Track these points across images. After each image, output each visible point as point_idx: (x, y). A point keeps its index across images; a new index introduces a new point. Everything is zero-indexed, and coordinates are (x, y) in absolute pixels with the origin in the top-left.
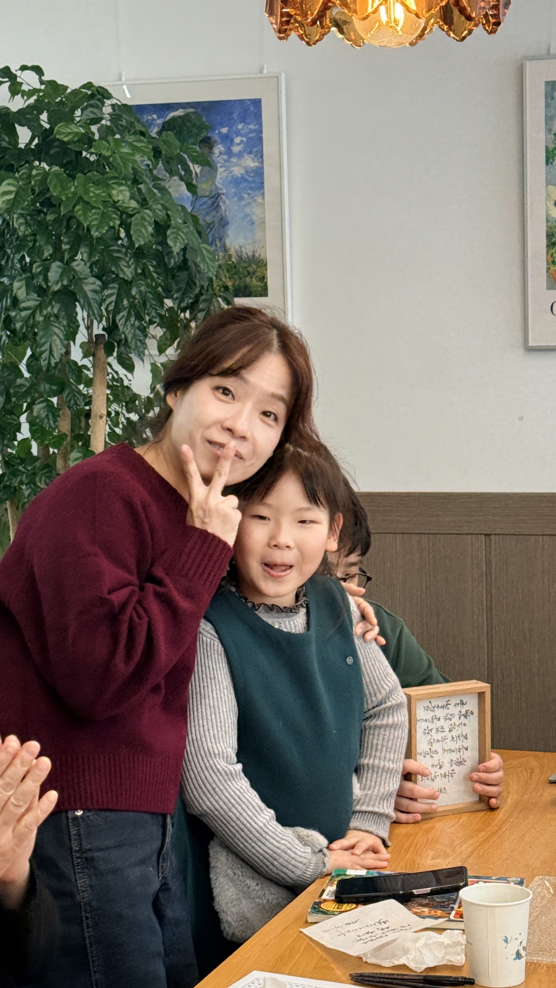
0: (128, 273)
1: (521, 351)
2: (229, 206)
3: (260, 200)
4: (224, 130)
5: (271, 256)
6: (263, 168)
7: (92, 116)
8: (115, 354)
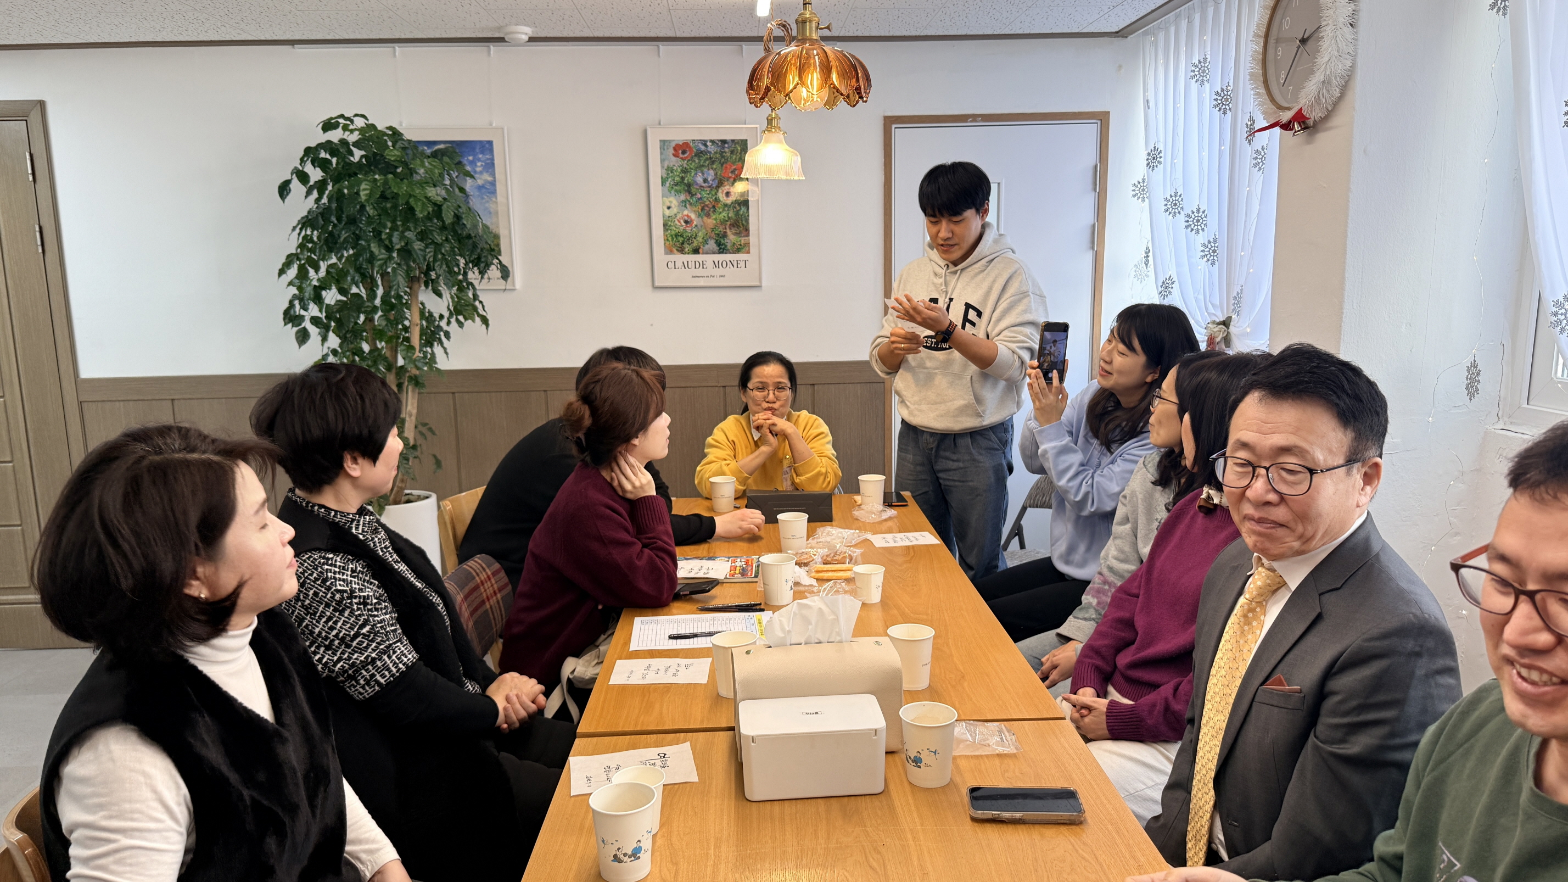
0: (439, 239)
1: (650, 288)
2: (475, 203)
3: (494, 199)
4: (471, 158)
5: (503, 232)
6: (495, 181)
7: (402, 146)
8: (430, 288)
